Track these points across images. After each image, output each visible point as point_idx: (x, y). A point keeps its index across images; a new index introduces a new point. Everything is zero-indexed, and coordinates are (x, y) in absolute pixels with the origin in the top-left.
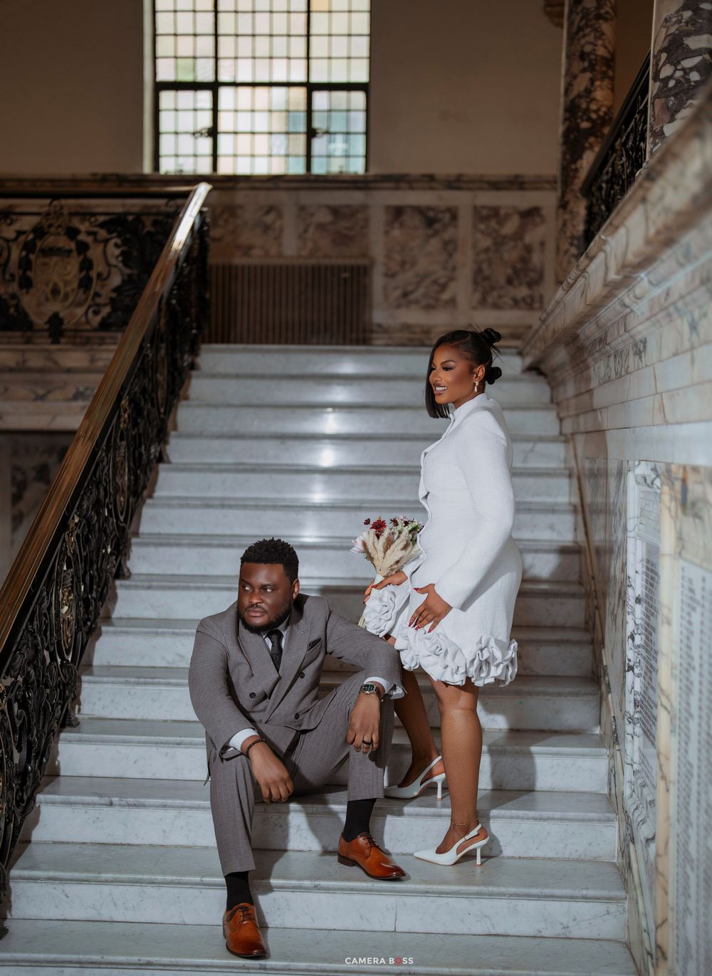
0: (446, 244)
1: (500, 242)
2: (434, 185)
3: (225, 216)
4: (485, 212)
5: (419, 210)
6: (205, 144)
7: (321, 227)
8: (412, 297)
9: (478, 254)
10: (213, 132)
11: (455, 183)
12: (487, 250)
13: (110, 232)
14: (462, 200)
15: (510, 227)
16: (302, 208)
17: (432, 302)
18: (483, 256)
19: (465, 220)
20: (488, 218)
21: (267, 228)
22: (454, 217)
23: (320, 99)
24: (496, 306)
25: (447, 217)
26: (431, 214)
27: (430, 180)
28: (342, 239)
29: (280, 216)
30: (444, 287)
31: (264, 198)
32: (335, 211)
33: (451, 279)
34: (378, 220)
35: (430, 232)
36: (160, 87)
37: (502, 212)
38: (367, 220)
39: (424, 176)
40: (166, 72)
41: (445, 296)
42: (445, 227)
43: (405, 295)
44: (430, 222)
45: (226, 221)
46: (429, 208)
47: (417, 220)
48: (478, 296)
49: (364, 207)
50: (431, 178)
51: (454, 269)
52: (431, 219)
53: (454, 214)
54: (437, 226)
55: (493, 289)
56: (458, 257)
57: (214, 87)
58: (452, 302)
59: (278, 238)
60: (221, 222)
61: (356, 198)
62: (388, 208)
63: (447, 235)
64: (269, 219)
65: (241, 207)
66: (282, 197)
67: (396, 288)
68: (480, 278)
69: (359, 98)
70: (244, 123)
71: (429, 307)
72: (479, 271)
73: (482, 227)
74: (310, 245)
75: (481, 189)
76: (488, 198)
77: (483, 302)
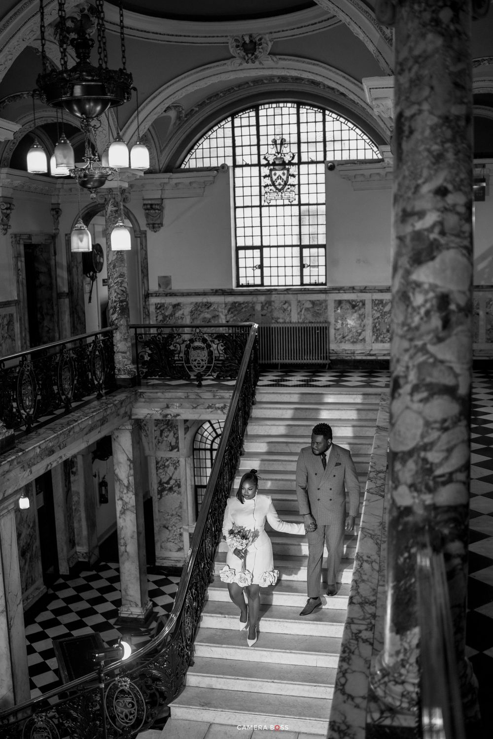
0: (360, 315)
1: (383, 315)
2: (354, 291)
3: (267, 305)
4: (377, 302)
5: (348, 301)
6: (258, 272)
7: (307, 309)
8: (347, 338)
9: (374, 320)
10: (261, 267)
11: (364, 290)
12: (378, 318)
13: (219, 341)
14: (367, 297)
15: (387, 309)
16: (299, 302)
17: (355, 340)
18: (376, 321)
19: (369, 305)
20: (378, 304)
21: (285, 310)
22: (364, 304)
23: (306, 252)
24: (382, 342)
25: (361, 304)
26: (354, 303)
27: (353, 289)
28: (317, 314)
29: (290, 305)
30: (360, 334)
31: (283, 298)
32: (313, 303)
33: (364, 330)
34: (331, 306)
35: (354, 311)
36: (238, 249)
37: (384, 302)
38: (326, 306)
39: (350, 288)
40: (241, 242)
41: (361, 338)
42: (360, 309)
43: (344, 337)
44: (354, 307)
45: (267, 308)
46: (353, 301)
47: (348, 306)
48: (374, 337)
49: (326, 301)
50: (353, 288)
51: (364, 326)
52: (353, 305)
53: (363, 303)
54: (356, 308)
55: (381, 334)
56: (366, 321)
57: (261, 248)
58: (364, 340)
59: (289, 314)
60: (265, 308)
61: (322, 297)
62: (335, 301)
63: (360, 312)
64: (285, 306)
65: (274, 302)
66: (290, 297)
67: (340, 335)
68: (376, 330)
69: (322, 251)
70: (274, 262)
71: (354, 342)
72: (375, 326)
73: (376, 308)
74: (303, 317)
75: (375, 292)
76: (378, 296)
77: (377, 340)
